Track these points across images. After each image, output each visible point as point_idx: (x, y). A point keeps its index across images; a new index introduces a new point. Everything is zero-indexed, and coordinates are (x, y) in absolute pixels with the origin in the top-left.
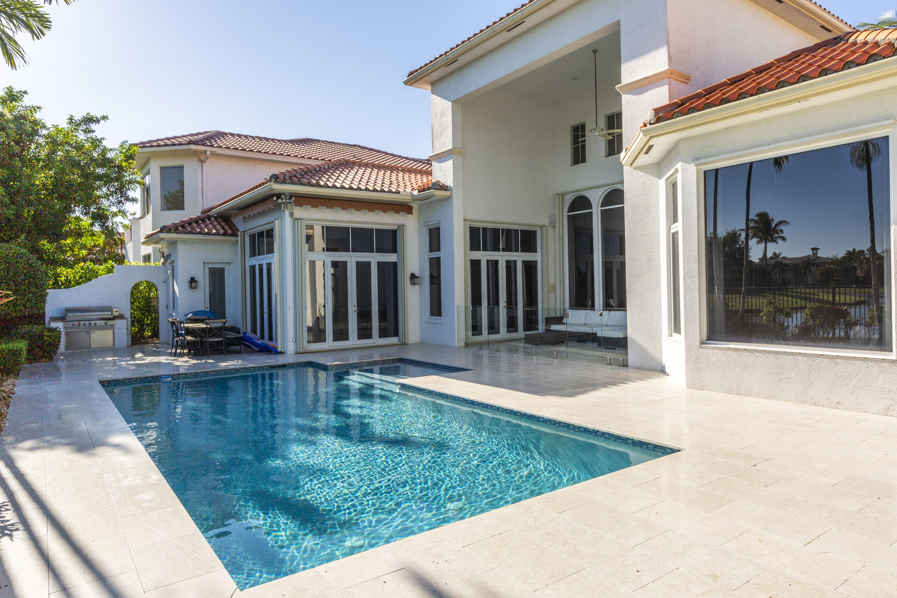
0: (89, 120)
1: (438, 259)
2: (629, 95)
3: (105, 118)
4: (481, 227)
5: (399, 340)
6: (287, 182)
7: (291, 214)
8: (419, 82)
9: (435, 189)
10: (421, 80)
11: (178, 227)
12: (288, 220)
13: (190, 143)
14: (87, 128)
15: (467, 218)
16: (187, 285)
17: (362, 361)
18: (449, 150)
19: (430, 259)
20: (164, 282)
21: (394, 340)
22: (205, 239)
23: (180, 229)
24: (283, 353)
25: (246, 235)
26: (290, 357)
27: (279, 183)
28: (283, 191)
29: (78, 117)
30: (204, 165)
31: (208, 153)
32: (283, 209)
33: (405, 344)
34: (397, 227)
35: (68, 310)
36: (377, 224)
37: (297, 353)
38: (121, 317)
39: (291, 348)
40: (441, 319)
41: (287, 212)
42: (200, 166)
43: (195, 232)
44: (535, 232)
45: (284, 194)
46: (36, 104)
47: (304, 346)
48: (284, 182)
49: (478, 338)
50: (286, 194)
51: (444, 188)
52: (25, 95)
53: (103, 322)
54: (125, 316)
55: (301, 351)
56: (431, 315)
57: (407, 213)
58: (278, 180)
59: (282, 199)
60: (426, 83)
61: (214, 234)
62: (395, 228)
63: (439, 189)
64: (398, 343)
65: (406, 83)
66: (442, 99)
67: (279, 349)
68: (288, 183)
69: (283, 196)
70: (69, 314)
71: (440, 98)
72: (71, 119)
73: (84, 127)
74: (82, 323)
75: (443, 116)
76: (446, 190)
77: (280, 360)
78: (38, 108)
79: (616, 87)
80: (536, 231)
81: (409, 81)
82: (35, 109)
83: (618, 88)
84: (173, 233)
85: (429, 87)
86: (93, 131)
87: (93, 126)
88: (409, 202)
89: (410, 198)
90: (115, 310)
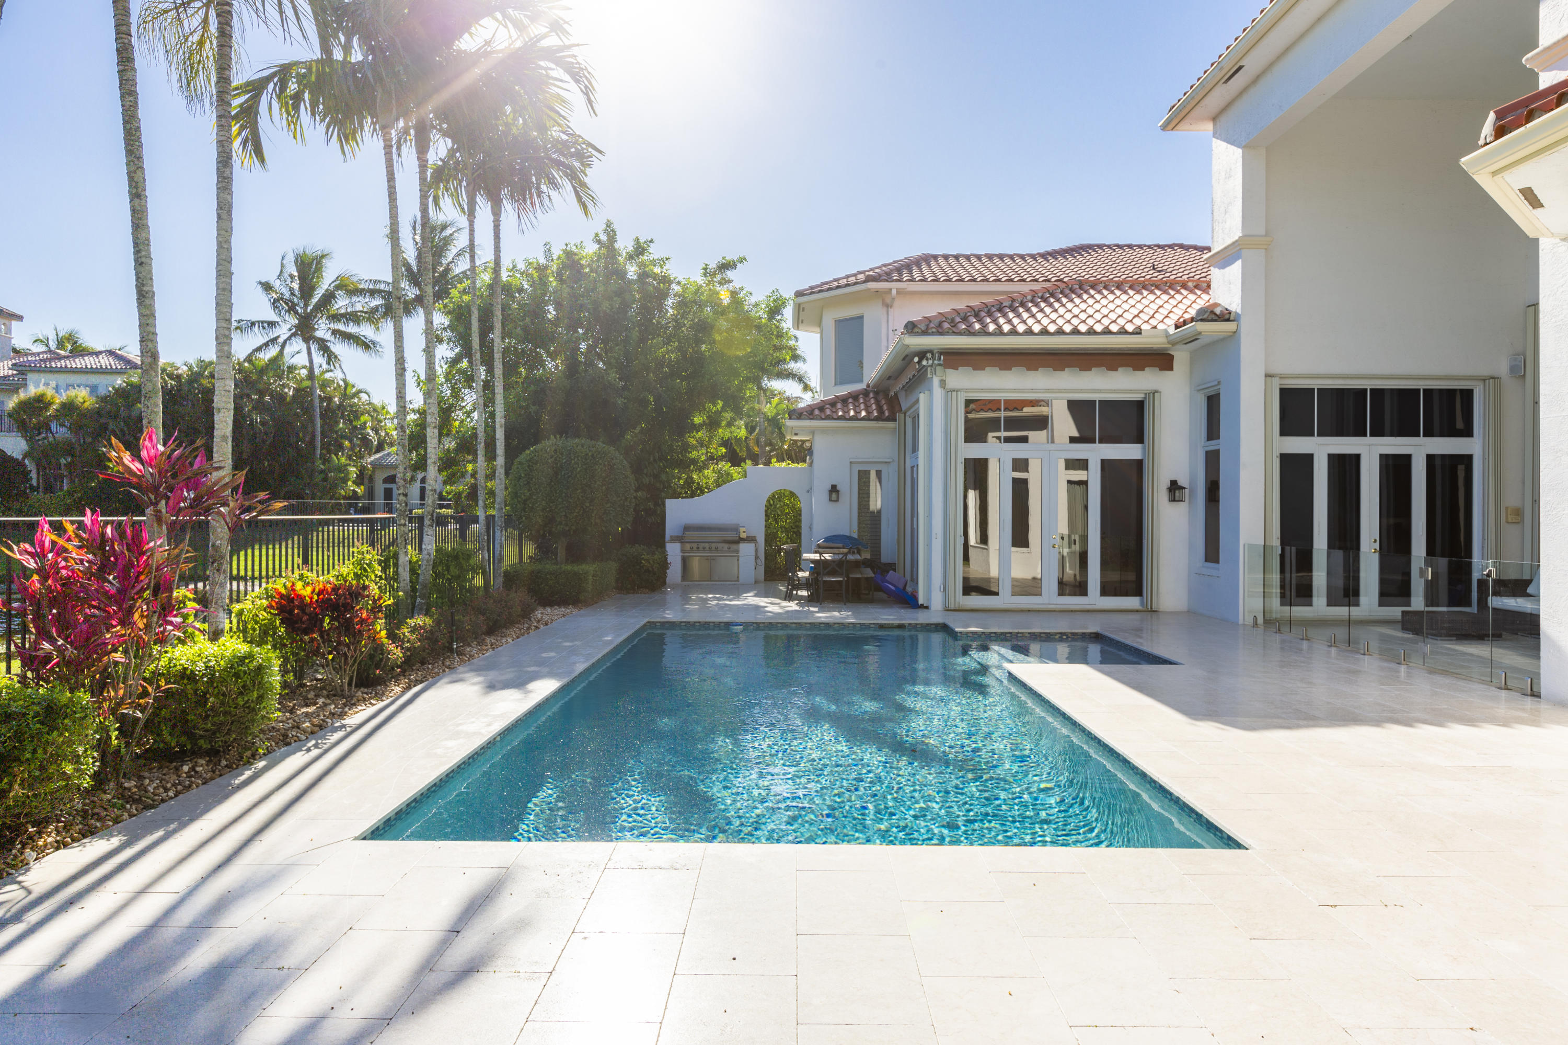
0: (726, 266)
1: (1217, 452)
2: (1555, 72)
3: (742, 260)
4: (1316, 387)
5: (1142, 603)
6: (930, 331)
7: (943, 383)
8: (1186, 121)
9: (1202, 320)
10: (1193, 114)
11: (813, 410)
12: (938, 392)
13: (869, 279)
14: (723, 279)
15: (1271, 372)
16: (826, 496)
17: (1020, 631)
18: (1234, 243)
19: (1207, 452)
20: (808, 492)
21: (1132, 602)
22: (849, 427)
23: (817, 412)
24: (927, 608)
25: (907, 418)
26: (935, 615)
27: (917, 334)
28: (928, 348)
29: (713, 265)
30: (891, 311)
31: (894, 292)
32: (929, 376)
33: (1152, 611)
34: (1143, 396)
35: (687, 528)
36: (1100, 391)
37: (947, 610)
38: (751, 539)
39: (937, 602)
40: (1218, 569)
41: (936, 381)
42: (885, 313)
43: (835, 417)
44: (1467, 395)
45: (931, 352)
46: (664, 256)
47: (957, 599)
48: (925, 333)
49: (1299, 611)
50: (935, 351)
51: (1226, 317)
52: (651, 244)
53: (726, 546)
54: (758, 539)
55: (951, 606)
56: (1206, 560)
57: (1162, 369)
58: (916, 330)
59: (927, 359)
60: (1203, 119)
61: (863, 419)
62: (1138, 397)
63: (1215, 321)
64: (1140, 608)
65: (1164, 127)
66: (1229, 146)
67: (921, 601)
68: (933, 334)
69: (929, 355)
70: (687, 533)
71: (1224, 144)
72: (705, 269)
73: (719, 277)
74: (701, 545)
75: (1230, 176)
76: (1228, 320)
77: (921, 618)
78: (667, 259)
79: (1523, 60)
80: (1472, 390)
81: (1168, 124)
82: (663, 262)
83: (1527, 60)
84: (804, 419)
85: (1210, 126)
86: (730, 282)
87: (730, 274)
88: (1167, 349)
89: (1164, 340)
90: (742, 529)
